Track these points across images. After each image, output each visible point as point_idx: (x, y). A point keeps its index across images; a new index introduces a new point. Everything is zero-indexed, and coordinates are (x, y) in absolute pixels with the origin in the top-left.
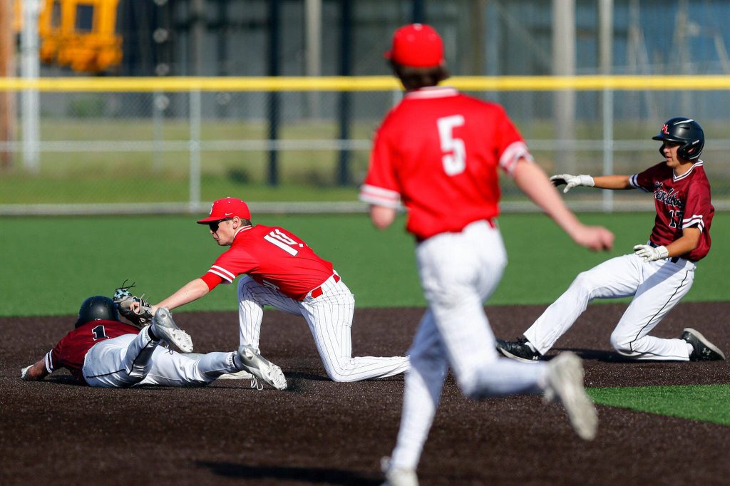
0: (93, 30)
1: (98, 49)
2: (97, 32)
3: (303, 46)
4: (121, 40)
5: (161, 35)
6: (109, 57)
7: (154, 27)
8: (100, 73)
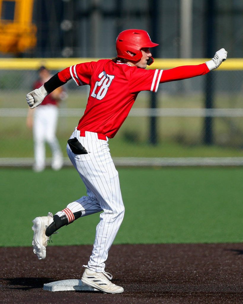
0: (15, 20)
1: (18, 36)
2: (18, 22)
3: (178, 34)
4: (35, 28)
5: (66, 25)
6: (26, 42)
7: (61, 18)
8: (20, 55)
